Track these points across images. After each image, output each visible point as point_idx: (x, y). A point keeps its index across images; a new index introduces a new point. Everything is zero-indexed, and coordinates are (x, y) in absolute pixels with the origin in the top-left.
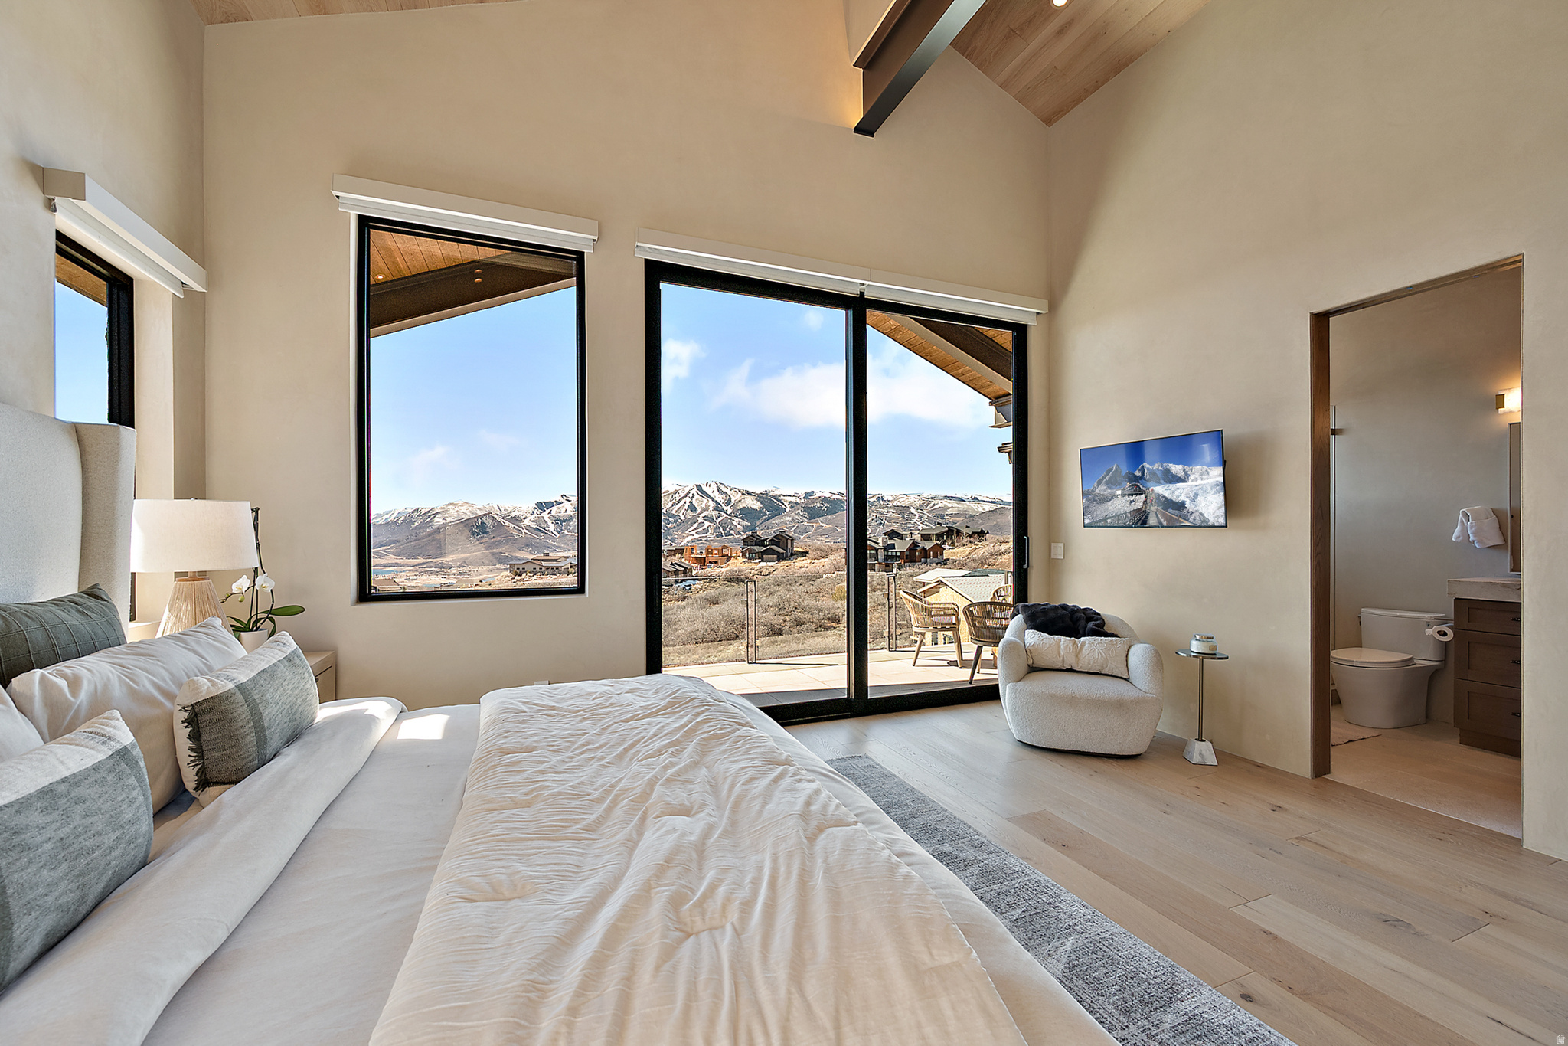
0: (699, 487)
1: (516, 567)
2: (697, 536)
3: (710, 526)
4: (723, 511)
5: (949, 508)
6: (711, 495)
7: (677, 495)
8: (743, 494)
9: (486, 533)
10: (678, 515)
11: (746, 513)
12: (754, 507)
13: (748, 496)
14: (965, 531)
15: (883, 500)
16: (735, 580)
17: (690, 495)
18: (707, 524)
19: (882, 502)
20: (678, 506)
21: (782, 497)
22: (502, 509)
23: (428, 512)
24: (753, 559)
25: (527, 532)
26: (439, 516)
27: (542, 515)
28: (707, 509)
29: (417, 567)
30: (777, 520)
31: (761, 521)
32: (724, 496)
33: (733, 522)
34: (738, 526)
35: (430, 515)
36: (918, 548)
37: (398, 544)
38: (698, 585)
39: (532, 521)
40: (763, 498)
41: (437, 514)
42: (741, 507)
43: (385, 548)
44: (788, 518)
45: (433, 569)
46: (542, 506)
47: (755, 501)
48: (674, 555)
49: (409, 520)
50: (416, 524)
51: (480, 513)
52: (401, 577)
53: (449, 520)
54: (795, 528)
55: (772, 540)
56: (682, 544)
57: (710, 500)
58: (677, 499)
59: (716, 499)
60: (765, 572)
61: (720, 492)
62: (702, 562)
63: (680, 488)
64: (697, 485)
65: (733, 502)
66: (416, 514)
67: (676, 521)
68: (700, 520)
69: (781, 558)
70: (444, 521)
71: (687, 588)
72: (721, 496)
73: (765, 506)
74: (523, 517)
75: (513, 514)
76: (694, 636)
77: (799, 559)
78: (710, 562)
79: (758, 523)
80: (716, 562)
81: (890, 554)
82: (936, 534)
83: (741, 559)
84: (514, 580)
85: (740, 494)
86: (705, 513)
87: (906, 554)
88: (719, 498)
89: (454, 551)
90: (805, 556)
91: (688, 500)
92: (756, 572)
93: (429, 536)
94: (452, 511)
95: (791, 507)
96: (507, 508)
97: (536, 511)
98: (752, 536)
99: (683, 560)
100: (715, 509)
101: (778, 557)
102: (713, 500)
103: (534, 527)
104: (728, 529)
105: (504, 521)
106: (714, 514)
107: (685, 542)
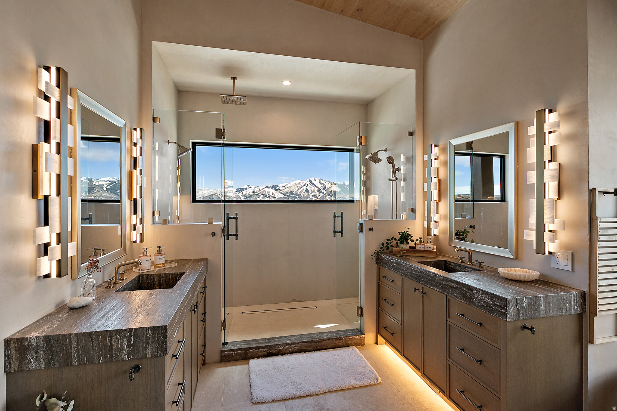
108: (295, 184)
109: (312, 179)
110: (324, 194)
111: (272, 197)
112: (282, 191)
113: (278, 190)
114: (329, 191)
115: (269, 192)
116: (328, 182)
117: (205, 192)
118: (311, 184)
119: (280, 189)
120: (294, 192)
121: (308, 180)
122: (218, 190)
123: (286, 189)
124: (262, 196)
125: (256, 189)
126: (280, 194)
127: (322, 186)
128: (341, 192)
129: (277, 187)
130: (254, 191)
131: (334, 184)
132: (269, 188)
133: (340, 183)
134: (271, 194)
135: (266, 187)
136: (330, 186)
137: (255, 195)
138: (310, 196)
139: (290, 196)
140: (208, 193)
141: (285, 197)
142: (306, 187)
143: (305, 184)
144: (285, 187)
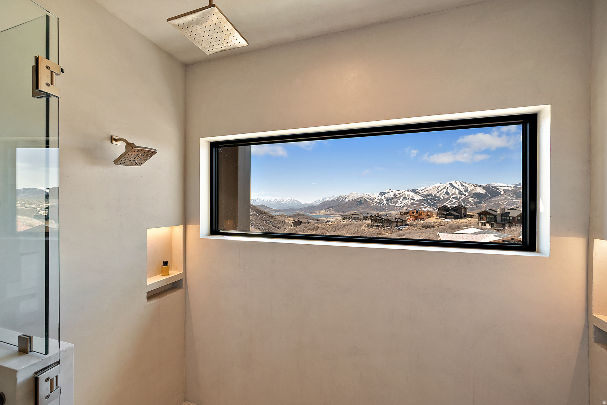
0: (451, 184)
4: (464, 194)
6: (457, 187)
7: (440, 188)
8: (475, 186)
9: (361, 204)
10: (440, 197)
11: (477, 195)
12: (482, 192)
13: (478, 187)
17: (446, 188)
18: (454, 201)
20: (440, 193)
21: (499, 187)
22: (368, 195)
24: (441, 217)
25: (376, 203)
27: (382, 197)
28: (455, 194)
29: (340, 215)
30: (496, 199)
31: (485, 199)
33: (469, 200)
34: (472, 202)
35: (344, 198)
37: (334, 207)
39: (378, 200)
40: (487, 188)
41: (346, 197)
42: (474, 192)
43: (331, 209)
44: (502, 198)
46: (382, 194)
47: (482, 190)
48: (407, 214)
49: (338, 200)
50: (340, 201)
51: (360, 197)
52: (334, 218)
53: (350, 199)
57: (457, 190)
58: (440, 190)
59: (460, 189)
61: (462, 185)
62: (417, 218)
63: (442, 184)
64: (450, 183)
65: (469, 190)
66: (341, 197)
67: (439, 199)
68: (451, 199)
69: (456, 218)
70: (349, 200)
72: (462, 188)
74: (374, 198)
75: (371, 197)
78: (420, 218)
79: (483, 200)
81: (506, 218)
83: (435, 217)
84: (342, 221)
85: (473, 186)
86: (454, 196)
88: (462, 189)
90: (472, 218)
91: (445, 190)
93: (344, 205)
94: (351, 196)
96: (369, 195)
97: (380, 196)
98: (442, 206)
99: (409, 217)
100: (459, 194)
101: (454, 217)
102: (458, 189)
103: (378, 202)
104: (466, 203)
105: (368, 200)
106: (458, 196)
108: (435, 188)
109: (453, 182)
110: (466, 196)
111: (411, 199)
112: (421, 194)
113: (417, 193)
114: (472, 193)
115: (408, 195)
116: (470, 184)
117: (355, 195)
118: (452, 187)
119: (419, 192)
120: (433, 195)
121: (448, 183)
122: (365, 194)
123: (425, 192)
124: (402, 199)
125: (397, 193)
126: (419, 197)
127: (464, 188)
128: (487, 193)
129: (417, 191)
130: (395, 195)
131: (478, 186)
132: (408, 191)
133: (486, 185)
134: (410, 197)
135: (406, 190)
136: (473, 189)
137: (395, 197)
138: (450, 198)
139: (429, 198)
141: (424, 199)
142: (446, 190)
143: (445, 187)
144: (424, 190)
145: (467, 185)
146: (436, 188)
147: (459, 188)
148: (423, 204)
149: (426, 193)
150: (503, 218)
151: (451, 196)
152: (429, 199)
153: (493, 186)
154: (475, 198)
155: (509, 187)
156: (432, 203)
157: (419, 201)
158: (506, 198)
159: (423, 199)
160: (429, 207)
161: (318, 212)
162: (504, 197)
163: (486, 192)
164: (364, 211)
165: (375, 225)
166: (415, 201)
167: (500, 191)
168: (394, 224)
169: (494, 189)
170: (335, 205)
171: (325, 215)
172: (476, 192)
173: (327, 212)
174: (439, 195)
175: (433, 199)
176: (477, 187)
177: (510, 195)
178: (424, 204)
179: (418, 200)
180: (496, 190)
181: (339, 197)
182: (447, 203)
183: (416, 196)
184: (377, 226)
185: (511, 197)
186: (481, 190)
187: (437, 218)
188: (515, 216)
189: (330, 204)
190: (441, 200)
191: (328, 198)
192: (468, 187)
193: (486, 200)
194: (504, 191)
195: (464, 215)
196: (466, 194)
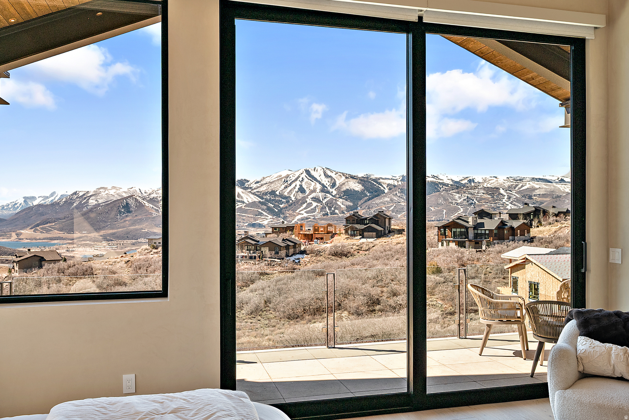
0: (308, 172)
1: (154, 241)
2: (306, 215)
3: (317, 206)
5: (537, 189)
6: (318, 179)
7: (288, 179)
8: (346, 178)
9: (129, 212)
10: (290, 197)
11: (349, 194)
12: (357, 189)
13: (351, 180)
14: (551, 211)
15: (473, 181)
16: (340, 254)
17: (300, 179)
18: (315, 204)
19: (473, 184)
20: (289, 189)
21: (381, 180)
22: (143, 192)
23: (84, 195)
24: (353, 235)
26: (93, 197)
28: (314, 191)
30: (377, 201)
31: (362, 201)
32: (329, 179)
33: (338, 202)
34: (342, 206)
35: (86, 197)
36: (506, 227)
38: (305, 258)
40: (364, 181)
41: (91, 196)
42: (344, 189)
43: (51, 224)
44: (386, 199)
45: (88, 242)
47: (357, 184)
48: (286, 232)
49: (69, 201)
50: (75, 204)
51: (125, 195)
53: (100, 201)
54: (393, 208)
55: (372, 218)
56: (293, 222)
57: (317, 183)
58: (289, 182)
60: (365, 247)
61: (327, 176)
62: (309, 238)
63: (291, 172)
64: (306, 170)
65: (338, 184)
66: (75, 197)
67: (287, 202)
68: (309, 200)
69: (379, 235)
70: (96, 202)
71: (297, 261)
72: (327, 180)
73: (366, 188)
75: (152, 196)
76: (302, 304)
77: (396, 236)
78: (317, 238)
79: (360, 203)
80: (322, 239)
81: (479, 232)
82: (523, 214)
83: (344, 236)
84: (152, 253)
85: (344, 178)
86: (313, 195)
87: (495, 232)
88: (326, 182)
89: (104, 227)
90: (402, 233)
91: (298, 183)
92: (357, 248)
93: (85, 214)
94: (103, 194)
95: (390, 189)
96: (147, 191)
98: (353, 215)
99: (293, 236)
100: (322, 191)
101: (377, 234)
102: (320, 183)
104: (333, 209)
105: (145, 202)
106: (321, 195)
107: (296, 220)
108: (280, 178)
109: (311, 169)
110: (332, 196)
112: (255, 191)
113: (248, 188)
114: (342, 190)
116: (339, 174)
117: (112, 192)
119: (252, 186)
120: (277, 193)
122: (137, 187)
123: (262, 187)
126: (252, 196)
127: (330, 180)
128: (364, 191)
129: (247, 183)
131: (351, 177)
133: (362, 176)
136: (344, 182)
138: (307, 199)
139: (270, 199)
140: (118, 194)
141: (262, 201)
142: (300, 183)
143: (299, 177)
144: (261, 183)
145: (333, 175)
146: (282, 178)
147: (321, 181)
148: (260, 210)
149: (265, 188)
150: (476, 231)
151: (308, 195)
152: (270, 201)
153: (373, 177)
154: (346, 200)
155: (395, 181)
156: (275, 210)
157: (253, 204)
158: (392, 200)
159: (260, 202)
160: (271, 217)
161: (14, 234)
162: (388, 197)
163: (363, 188)
164: (137, 230)
165: (246, 257)
166: (245, 204)
167: (383, 186)
168: (283, 253)
169: (375, 183)
170: (61, 216)
171: (34, 241)
172: (348, 188)
173: (41, 232)
174: (288, 193)
175: (277, 201)
176: (349, 180)
177: (396, 194)
178: (262, 212)
179: (250, 203)
180: (377, 185)
181: (72, 195)
182: (302, 208)
183: (246, 196)
184: (251, 258)
185: (398, 198)
186: (355, 185)
187: (347, 236)
188: (494, 229)
189: (48, 214)
190: (292, 204)
191: (41, 199)
192: (335, 179)
193: (364, 203)
194: (388, 188)
195: (388, 230)
196: (332, 192)
